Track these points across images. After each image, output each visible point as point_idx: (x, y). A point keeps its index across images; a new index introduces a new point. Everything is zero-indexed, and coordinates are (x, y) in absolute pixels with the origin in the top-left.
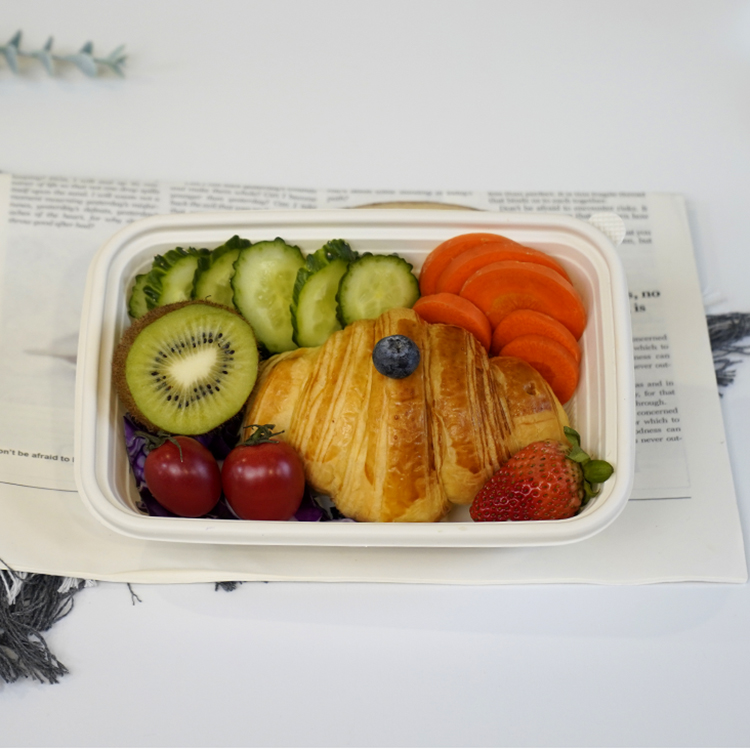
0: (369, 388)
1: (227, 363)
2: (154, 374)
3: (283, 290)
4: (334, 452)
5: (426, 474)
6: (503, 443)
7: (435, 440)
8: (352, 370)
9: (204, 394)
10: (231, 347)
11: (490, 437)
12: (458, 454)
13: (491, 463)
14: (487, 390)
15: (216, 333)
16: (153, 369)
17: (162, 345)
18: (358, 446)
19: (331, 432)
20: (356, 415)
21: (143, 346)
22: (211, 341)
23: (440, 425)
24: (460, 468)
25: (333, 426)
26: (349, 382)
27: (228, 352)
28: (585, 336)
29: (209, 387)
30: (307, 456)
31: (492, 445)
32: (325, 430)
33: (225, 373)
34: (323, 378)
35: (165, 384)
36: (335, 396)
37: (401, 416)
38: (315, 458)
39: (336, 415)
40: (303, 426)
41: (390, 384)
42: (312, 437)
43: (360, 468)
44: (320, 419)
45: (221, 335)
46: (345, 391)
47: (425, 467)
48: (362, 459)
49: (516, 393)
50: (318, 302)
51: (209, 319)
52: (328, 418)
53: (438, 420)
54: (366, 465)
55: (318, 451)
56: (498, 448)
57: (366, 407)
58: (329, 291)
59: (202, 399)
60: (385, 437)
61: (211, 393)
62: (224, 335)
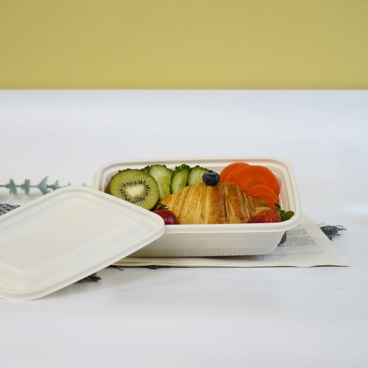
0: (201, 191)
1: (148, 192)
2: (121, 190)
3: (166, 183)
4: (188, 213)
5: (224, 217)
6: (252, 213)
7: (227, 207)
8: (194, 189)
9: (139, 200)
10: (149, 187)
11: (247, 209)
12: (235, 212)
13: (248, 218)
14: (245, 196)
15: (143, 181)
16: (121, 189)
17: (124, 182)
18: (198, 209)
19: (188, 206)
20: (197, 200)
21: (117, 180)
22: (141, 183)
23: (228, 203)
24: (236, 218)
25: (188, 204)
26: (193, 191)
27: (147, 187)
28: (279, 196)
29: (141, 198)
30: (179, 218)
31: (248, 211)
32: (185, 206)
33: (147, 195)
34: (184, 193)
35: (125, 195)
36: (189, 195)
37: (214, 195)
38: (182, 217)
39: (189, 200)
40: (176, 208)
41: (209, 188)
42: (180, 210)
43: (199, 215)
44: (183, 203)
45: (145, 182)
46: (192, 193)
47: (223, 214)
48: (200, 212)
49: (255, 201)
50: (180, 184)
51: (141, 176)
52: (186, 202)
53: (228, 201)
54: (201, 214)
55: (183, 214)
56: (250, 214)
57: (200, 197)
58: (183, 182)
59: (139, 202)
60: (208, 202)
61: (142, 200)
62: (146, 182)
